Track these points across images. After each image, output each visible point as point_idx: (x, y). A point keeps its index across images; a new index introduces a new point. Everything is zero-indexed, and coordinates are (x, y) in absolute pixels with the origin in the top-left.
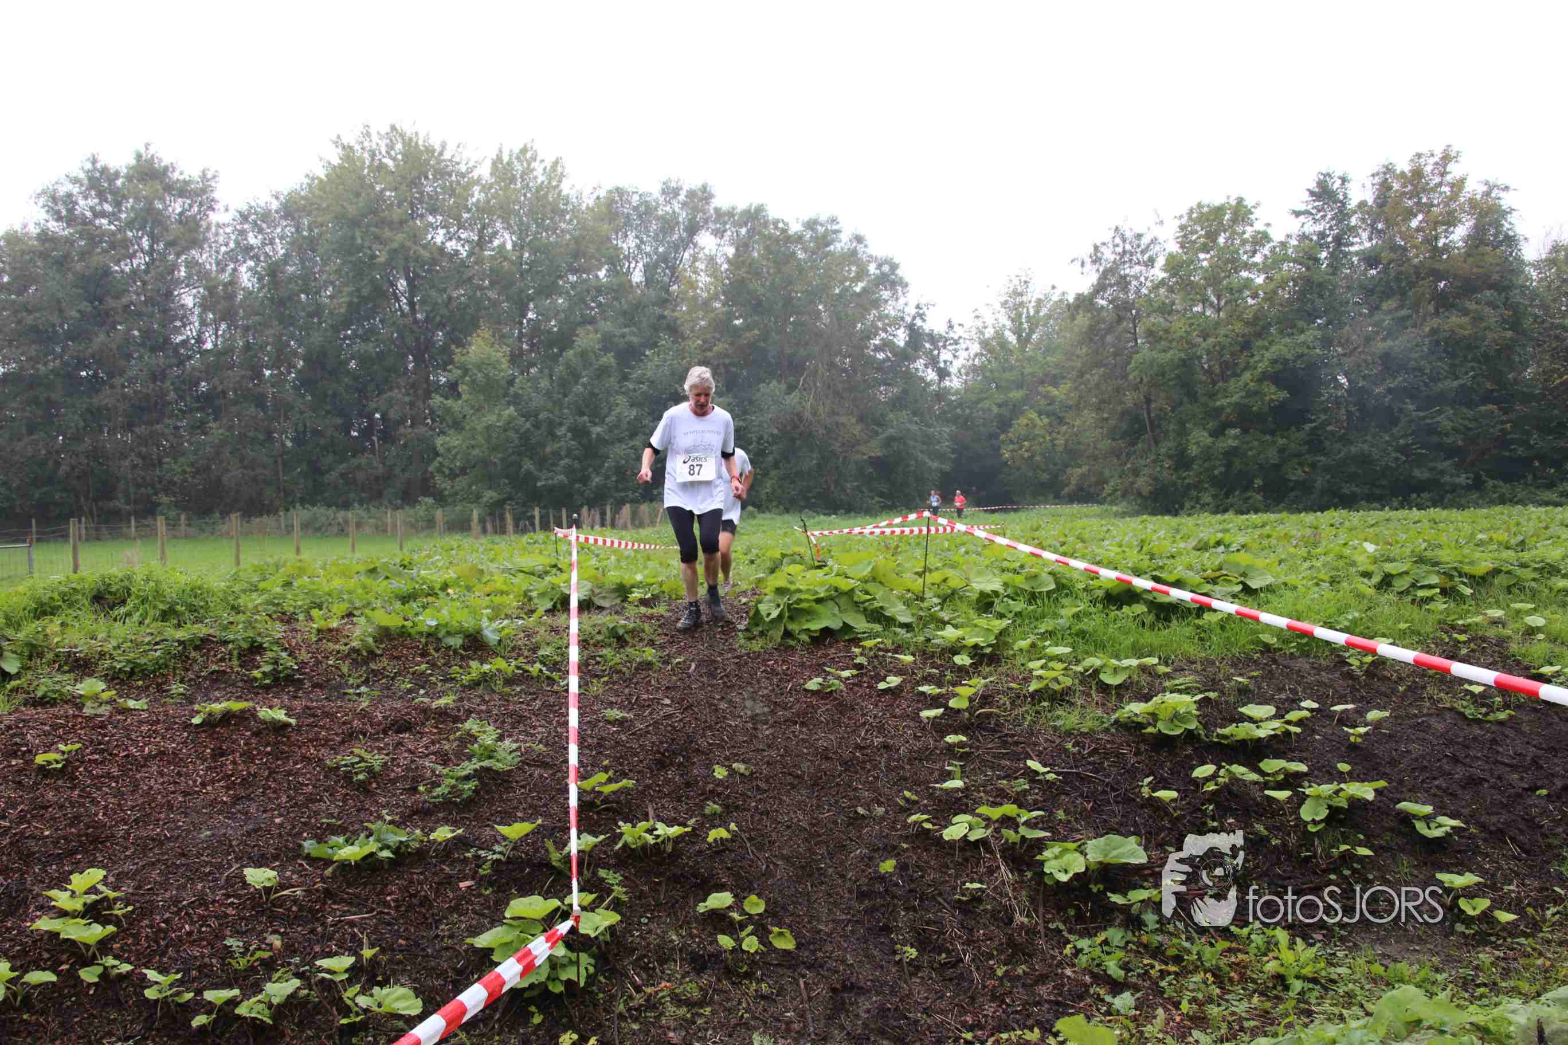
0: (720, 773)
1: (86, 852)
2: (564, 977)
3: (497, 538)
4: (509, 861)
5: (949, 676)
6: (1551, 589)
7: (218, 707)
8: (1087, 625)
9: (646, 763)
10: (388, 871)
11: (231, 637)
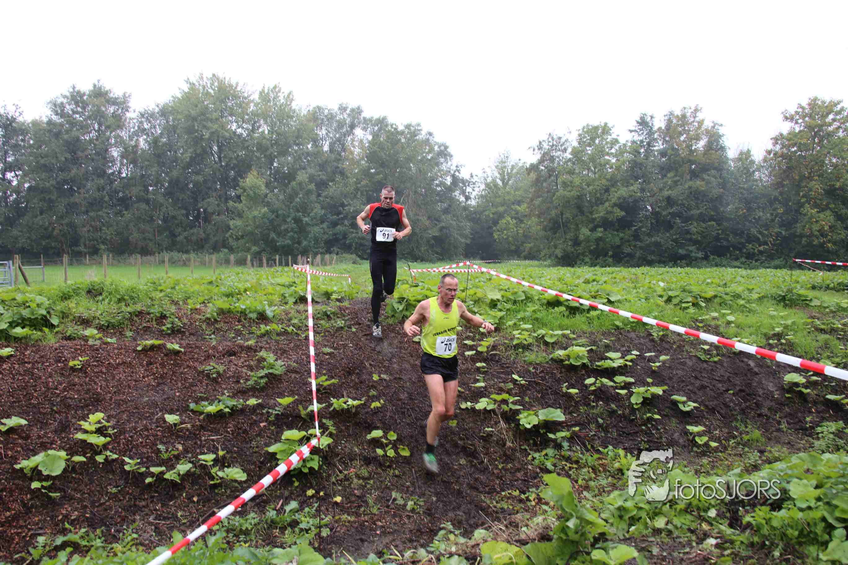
0: (375, 377)
1: (93, 405)
2: (308, 466)
3: (259, 269)
4: (283, 414)
5: (477, 337)
6: (737, 304)
7: (149, 342)
8: (539, 315)
9: (342, 372)
10: (228, 418)
11: (152, 311)
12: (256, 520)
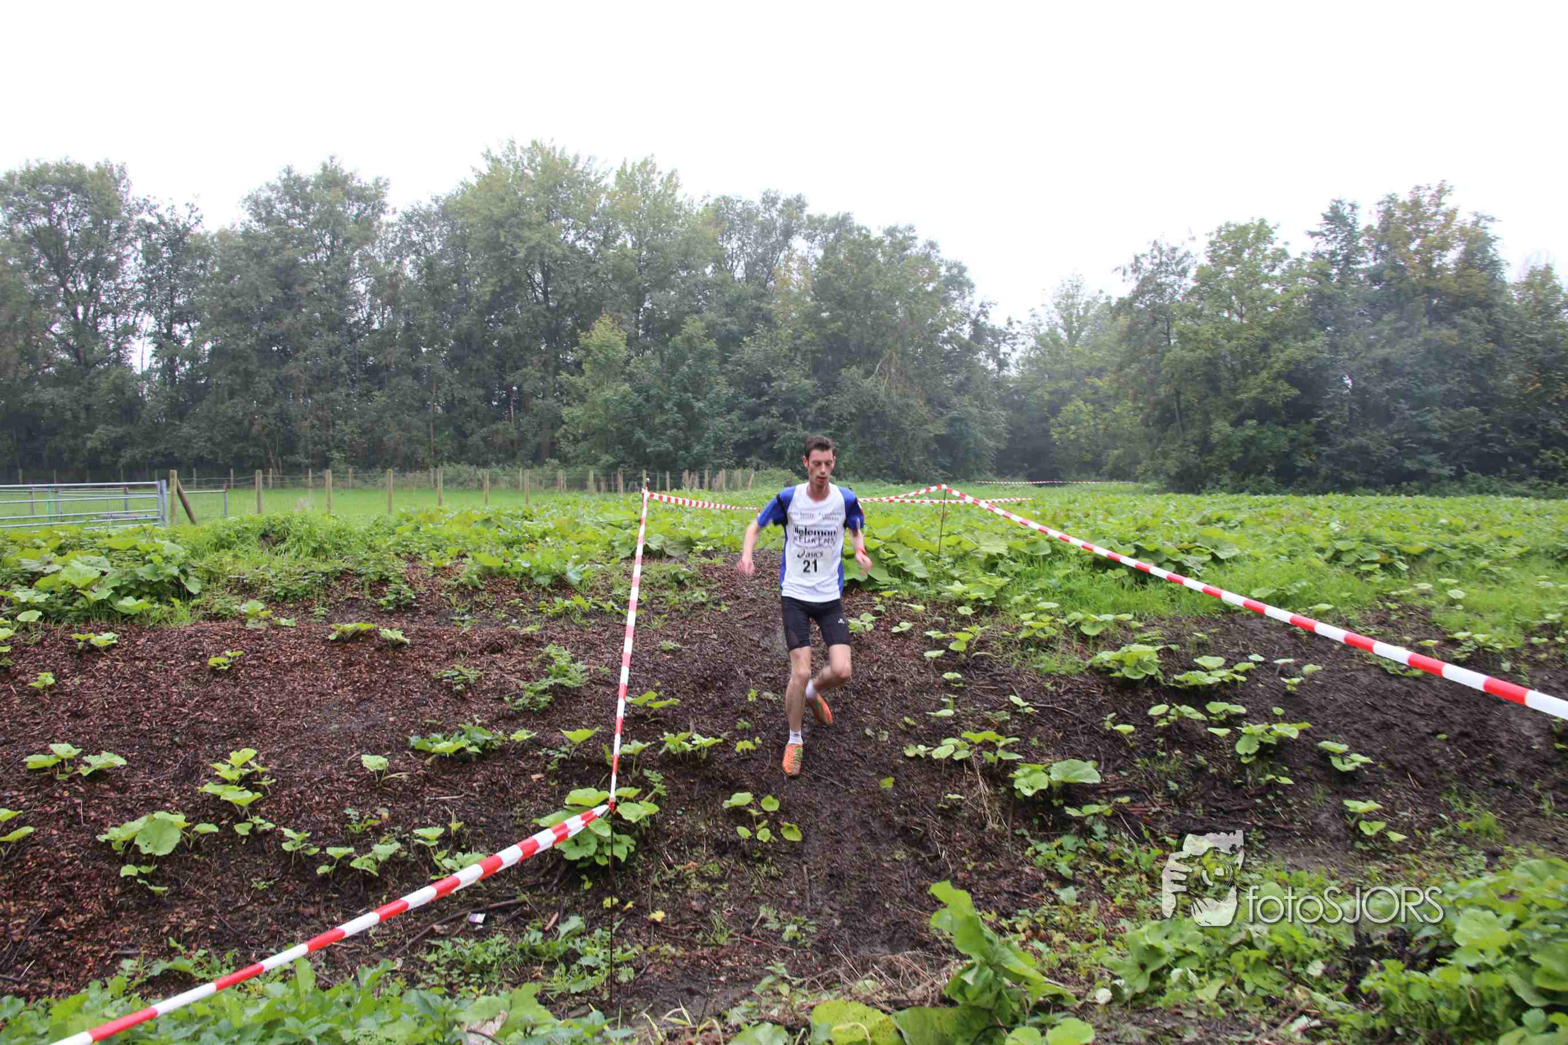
0: (752, 697)
1: (243, 736)
2: (608, 853)
4: (573, 759)
5: (953, 623)
6: (1474, 567)
7: (351, 627)
8: (1074, 585)
9: (691, 685)
10: (476, 763)
11: (364, 571)
12: (505, 948)
